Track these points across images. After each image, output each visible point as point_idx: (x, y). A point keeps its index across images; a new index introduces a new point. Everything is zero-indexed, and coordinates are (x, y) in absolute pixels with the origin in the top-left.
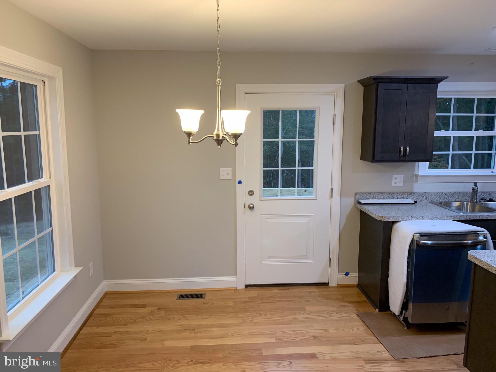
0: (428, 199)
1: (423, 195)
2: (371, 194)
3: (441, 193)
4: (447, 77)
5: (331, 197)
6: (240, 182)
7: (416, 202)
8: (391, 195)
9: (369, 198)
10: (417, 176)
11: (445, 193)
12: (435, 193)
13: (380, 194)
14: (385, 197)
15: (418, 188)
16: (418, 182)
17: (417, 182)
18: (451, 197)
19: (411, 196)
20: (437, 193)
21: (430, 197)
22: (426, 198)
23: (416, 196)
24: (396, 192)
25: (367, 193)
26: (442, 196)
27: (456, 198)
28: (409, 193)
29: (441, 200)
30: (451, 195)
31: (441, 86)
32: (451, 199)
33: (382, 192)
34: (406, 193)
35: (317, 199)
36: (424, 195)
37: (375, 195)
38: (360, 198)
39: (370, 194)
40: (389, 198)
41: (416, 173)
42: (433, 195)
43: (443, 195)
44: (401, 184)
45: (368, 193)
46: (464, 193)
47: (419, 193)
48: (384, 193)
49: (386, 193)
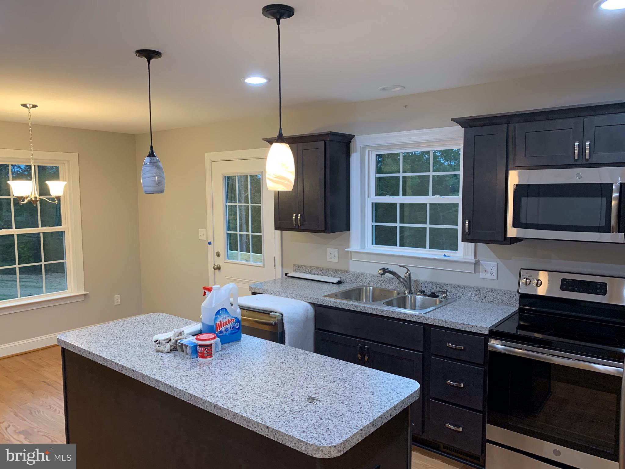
1: (358, 276)
2: (306, 267)
3: (378, 276)
5: (275, 266)
6: (210, 243)
7: (339, 282)
12: (371, 275)
13: (315, 269)
15: (354, 266)
16: (353, 260)
17: (351, 258)
18: (390, 283)
20: (373, 276)
25: (303, 266)
27: (396, 285)
29: (378, 285)
32: (389, 285)
35: (265, 267)
37: (310, 269)
40: (323, 275)
42: (368, 277)
43: (380, 279)
44: (335, 259)
47: (353, 272)
48: (318, 268)
49: (320, 268)
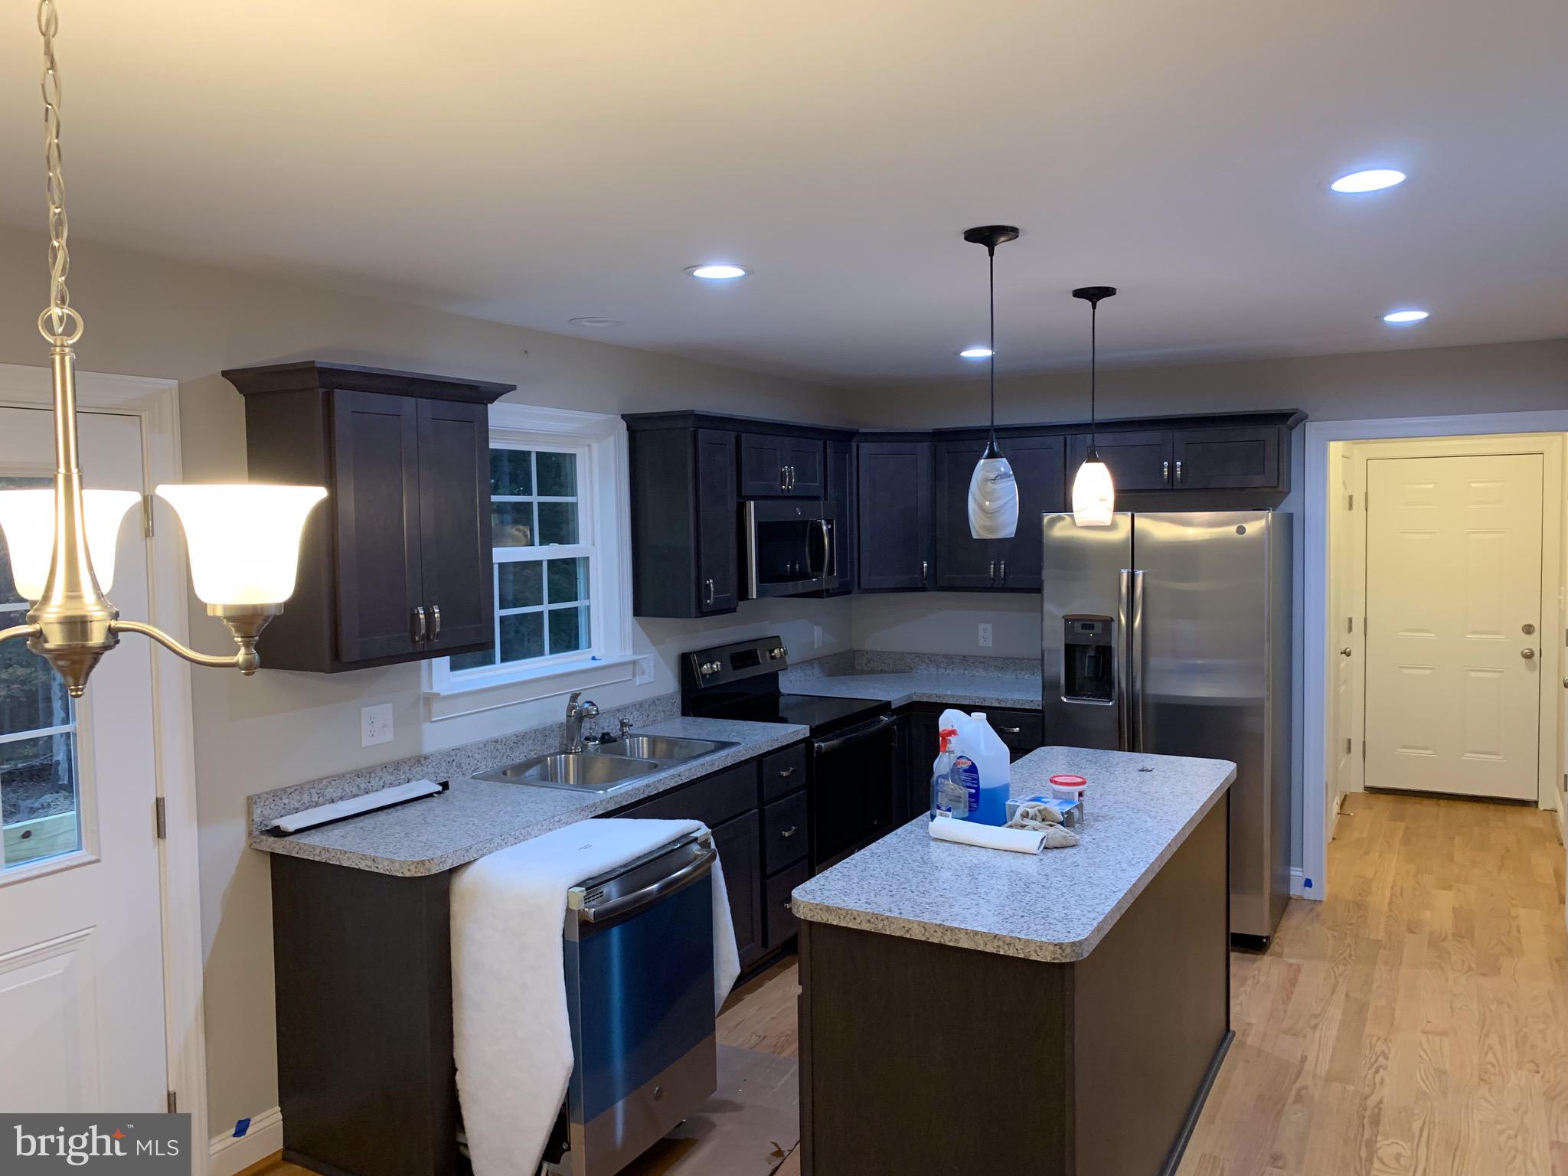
0: (464, 769)
1: (450, 760)
2: (302, 788)
3: (495, 742)
4: (513, 388)
5: (161, 833)
7: (445, 786)
8: (364, 777)
9: (297, 805)
10: (429, 699)
11: (504, 740)
12: (480, 745)
13: (330, 783)
14: (347, 790)
15: (436, 738)
16: (433, 720)
17: (430, 717)
19: (419, 768)
21: (468, 760)
22: (459, 766)
23: (433, 767)
24: (378, 766)
25: (289, 790)
26: (497, 750)
28: (413, 761)
29: (501, 762)
30: (517, 743)
31: (498, 414)
33: (334, 776)
34: (406, 763)
35: (102, 859)
36: (454, 758)
37: (314, 791)
38: (267, 812)
39: (299, 788)
40: (358, 792)
41: (425, 689)
42: (475, 753)
43: (499, 747)
44: (388, 736)
45: (292, 790)
46: (545, 729)
47: (440, 753)
48: (341, 777)
49: (347, 777)
